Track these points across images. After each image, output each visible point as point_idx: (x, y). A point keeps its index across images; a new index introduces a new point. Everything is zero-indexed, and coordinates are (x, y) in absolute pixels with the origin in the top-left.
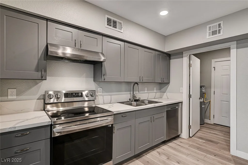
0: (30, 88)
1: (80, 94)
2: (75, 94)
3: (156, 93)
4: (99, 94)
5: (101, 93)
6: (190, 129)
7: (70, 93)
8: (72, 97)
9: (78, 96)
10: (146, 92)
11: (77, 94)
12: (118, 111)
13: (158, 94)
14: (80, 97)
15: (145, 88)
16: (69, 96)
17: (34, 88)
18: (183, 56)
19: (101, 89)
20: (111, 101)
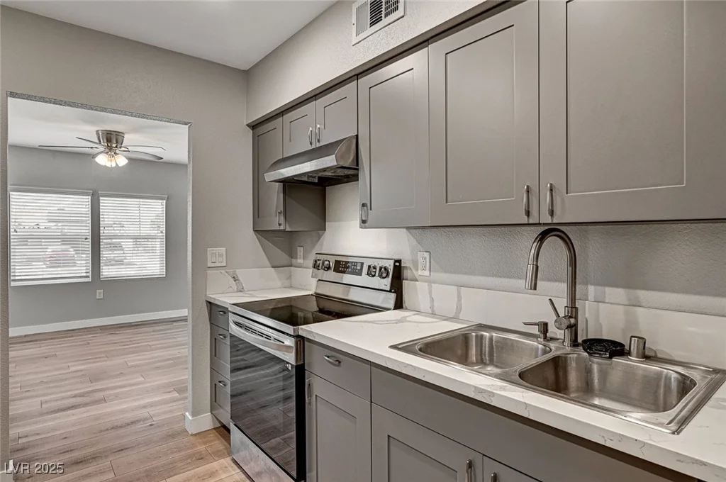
0: (314, 245)
1: (359, 268)
2: (350, 265)
7: (343, 262)
8: (344, 272)
11: (354, 265)
16: (341, 269)
17: (317, 247)
19: (427, 255)
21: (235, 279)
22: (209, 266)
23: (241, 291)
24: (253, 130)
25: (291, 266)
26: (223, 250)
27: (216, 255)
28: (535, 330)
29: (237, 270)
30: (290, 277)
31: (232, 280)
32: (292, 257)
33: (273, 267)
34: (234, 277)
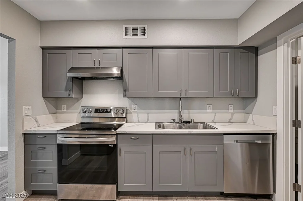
0: (75, 103)
1: (109, 111)
2: (104, 110)
3: (233, 113)
4: (133, 111)
5: (136, 111)
6: (299, 193)
7: (100, 109)
8: (101, 113)
9: (107, 112)
10: (211, 111)
11: (107, 110)
12: (123, 131)
13: (238, 116)
14: (109, 113)
15: (208, 106)
16: (99, 112)
17: (76, 104)
18: (277, 44)
19: (136, 105)
20: (148, 119)
21: (36, 121)
22: (24, 115)
23: (39, 126)
24: (42, 49)
25: (56, 113)
26: (30, 107)
27: (27, 109)
28: (172, 121)
29: (37, 116)
30: (57, 118)
31: (35, 121)
32: (57, 109)
33: (50, 114)
34: (36, 120)
